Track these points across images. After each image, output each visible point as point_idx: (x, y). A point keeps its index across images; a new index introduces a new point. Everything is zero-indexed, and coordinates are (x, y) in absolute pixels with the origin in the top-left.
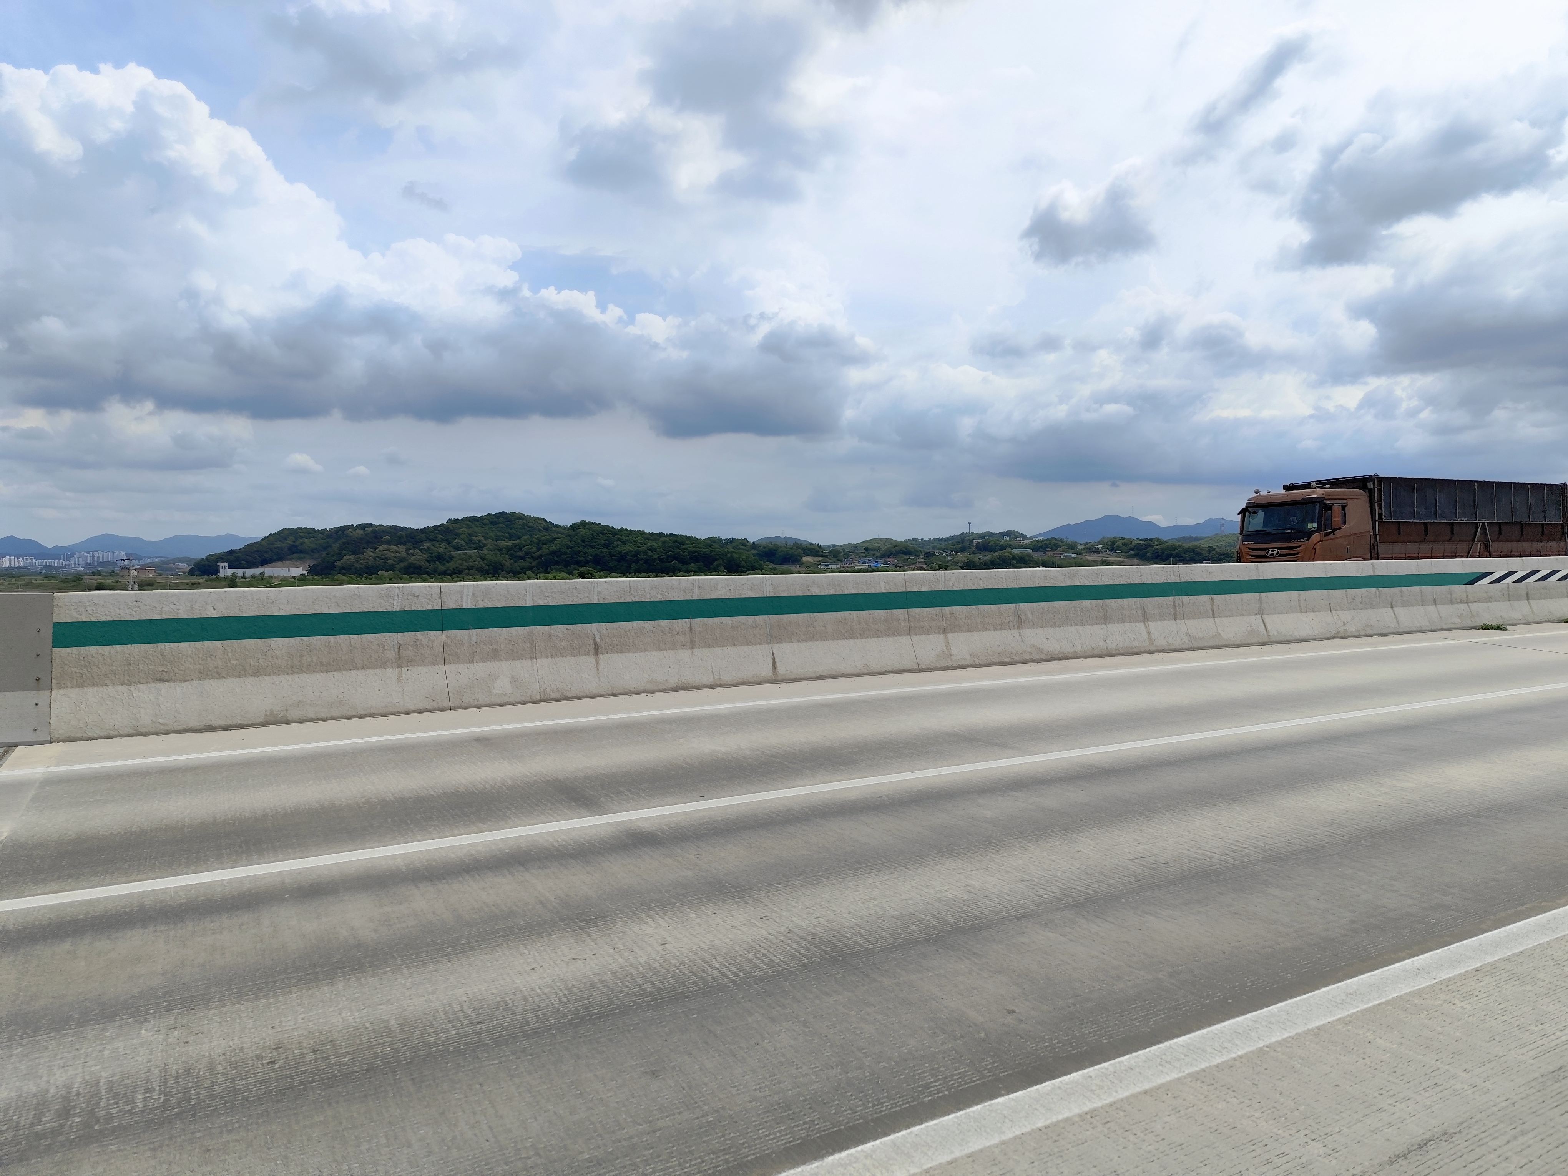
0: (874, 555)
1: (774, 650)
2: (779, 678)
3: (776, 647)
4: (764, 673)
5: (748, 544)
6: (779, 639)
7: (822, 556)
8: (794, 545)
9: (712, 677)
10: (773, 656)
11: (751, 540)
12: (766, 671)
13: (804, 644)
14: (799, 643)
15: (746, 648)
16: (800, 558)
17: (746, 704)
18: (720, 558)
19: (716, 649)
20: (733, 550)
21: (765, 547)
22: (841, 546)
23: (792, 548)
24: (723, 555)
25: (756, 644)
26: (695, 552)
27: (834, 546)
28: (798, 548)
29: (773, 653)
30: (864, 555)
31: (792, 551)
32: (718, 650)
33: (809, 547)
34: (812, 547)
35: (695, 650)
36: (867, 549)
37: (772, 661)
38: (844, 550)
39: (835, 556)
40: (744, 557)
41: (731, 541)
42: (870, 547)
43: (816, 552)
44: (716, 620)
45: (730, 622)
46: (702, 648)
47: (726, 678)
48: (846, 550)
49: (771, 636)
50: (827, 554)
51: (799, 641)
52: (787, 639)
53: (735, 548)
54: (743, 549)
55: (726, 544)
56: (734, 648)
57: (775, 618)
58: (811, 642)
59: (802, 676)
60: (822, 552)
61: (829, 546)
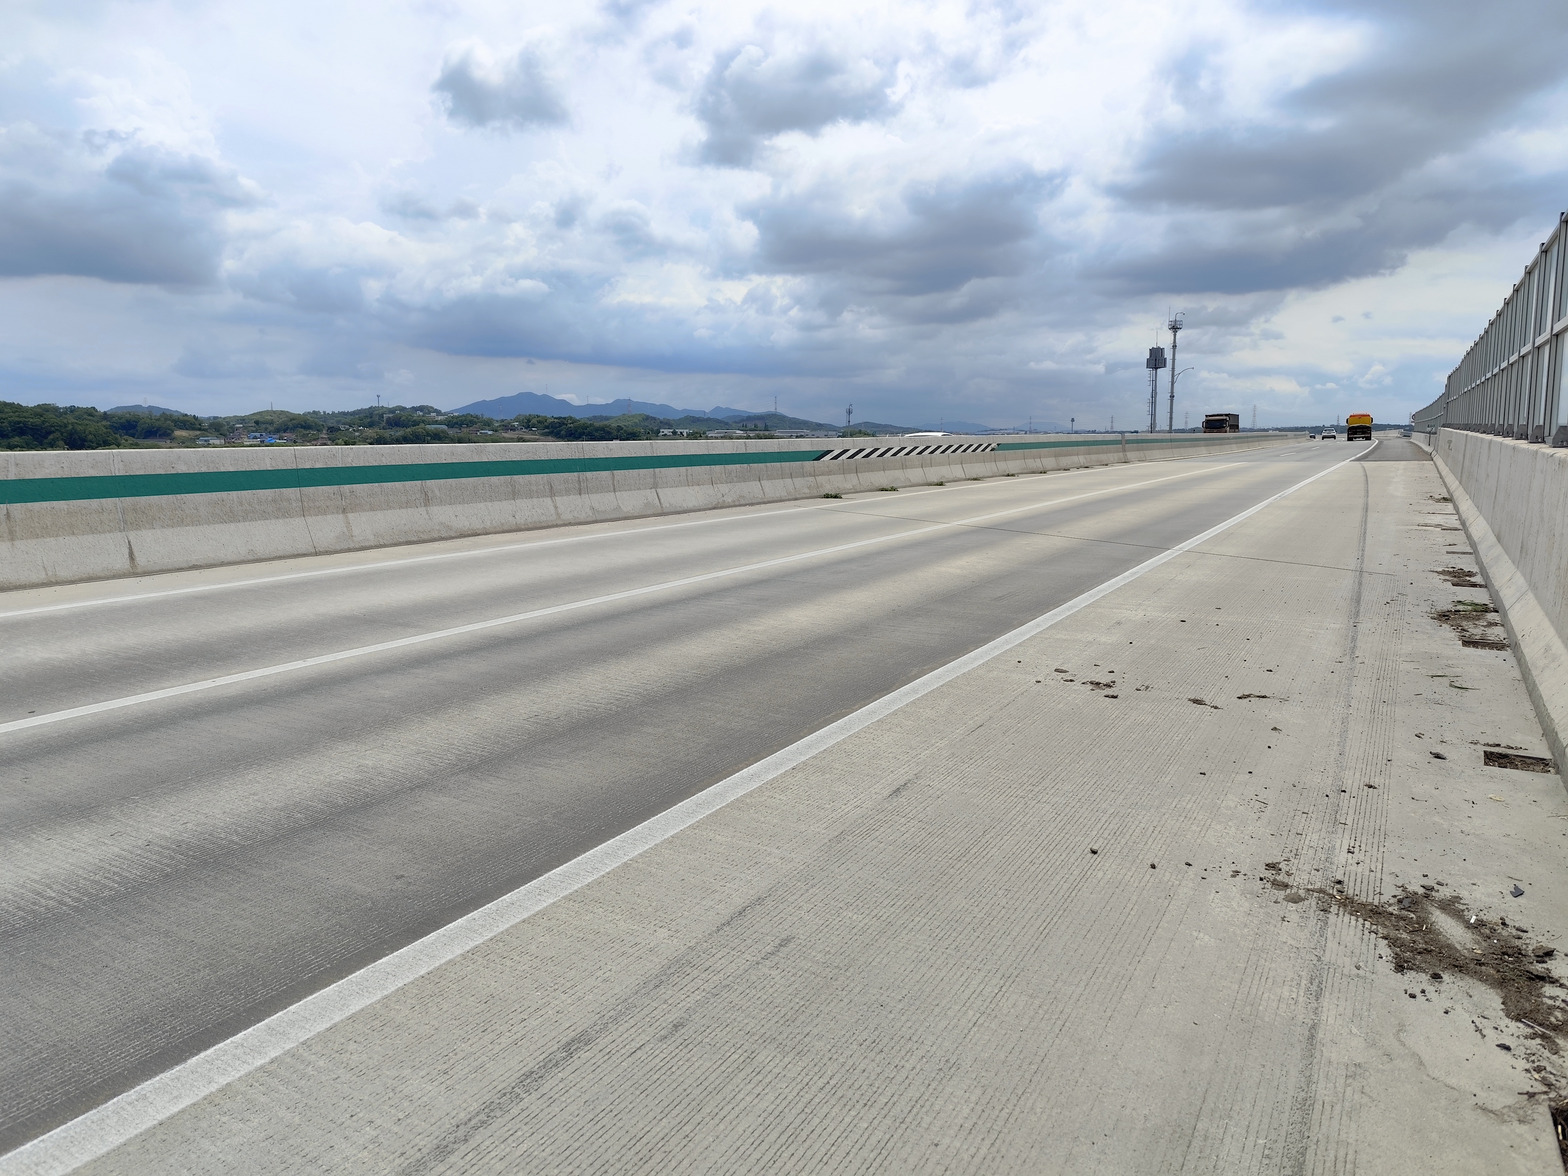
0: (266, 429)
1: (131, 538)
2: (139, 570)
3: (132, 535)
4: (118, 566)
5: (96, 414)
6: (137, 526)
7: (200, 429)
8: (161, 416)
9: (44, 573)
10: (130, 544)
11: (102, 409)
12: (121, 562)
13: (171, 530)
14: (165, 530)
15: (90, 537)
16: (170, 432)
17: (94, 603)
18: (58, 430)
19: (48, 539)
20: (75, 421)
21: (120, 418)
22: (224, 418)
23: (158, 420)
24: (60, 426)
25: (104, 532)
26: (19, 422)
27: (215, 418)
28: (166, 420)
29: (129, 542)
30: (254, 429)
31: (158, 422)
32: (51, 541)
33: (181, 418)
34: (185, 418)
35: (18, 543)
36: (257, 423)
37: (127, 551)
38: (228, 423)
39: (217, 430)
40: (90, 429)
41: (72, 410)
42: (261, 420)
43: (191, 424)
44: (45, 504)
45: (66, 507)
46: (26, 539)
47: (63, 574)
48: (232, 423)
49: (125, 522)
50: (207, 427)
51: (163, 527)
52: (147, 525)
53: (78, 418)
54: (90, 420)
55: (65, 413)
56: (73, 538)
57: (129, 501)
58: (179, 528)
59: (170, 567)
60: (200, 425)
61: (209, 418)
